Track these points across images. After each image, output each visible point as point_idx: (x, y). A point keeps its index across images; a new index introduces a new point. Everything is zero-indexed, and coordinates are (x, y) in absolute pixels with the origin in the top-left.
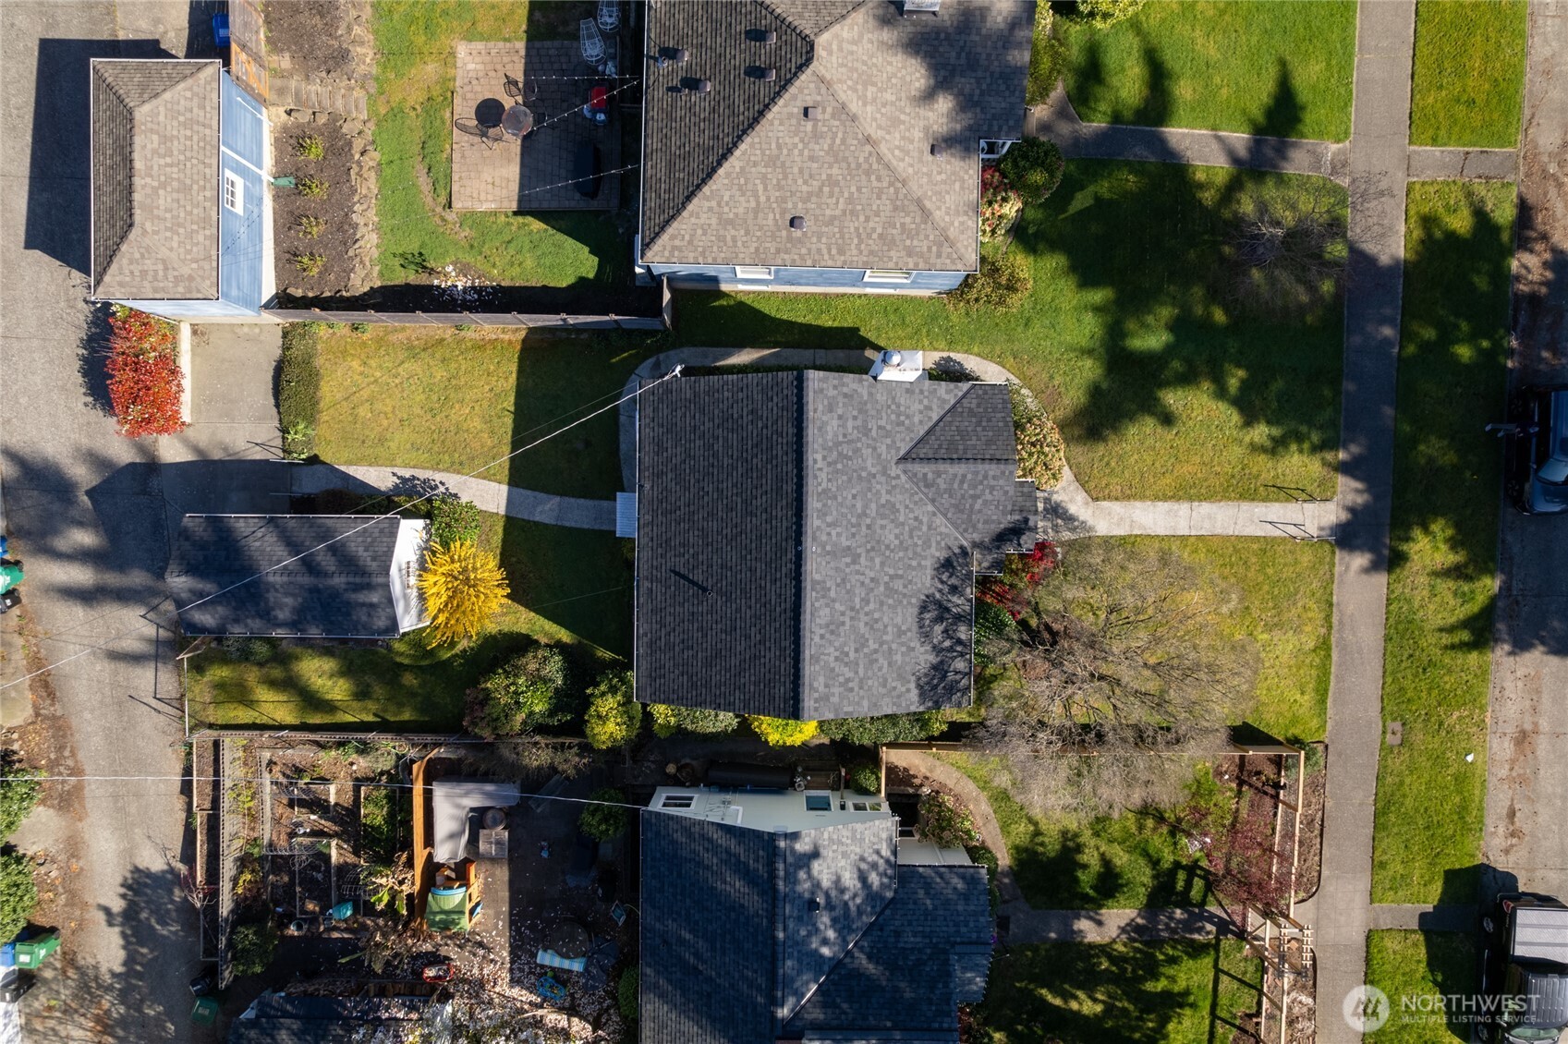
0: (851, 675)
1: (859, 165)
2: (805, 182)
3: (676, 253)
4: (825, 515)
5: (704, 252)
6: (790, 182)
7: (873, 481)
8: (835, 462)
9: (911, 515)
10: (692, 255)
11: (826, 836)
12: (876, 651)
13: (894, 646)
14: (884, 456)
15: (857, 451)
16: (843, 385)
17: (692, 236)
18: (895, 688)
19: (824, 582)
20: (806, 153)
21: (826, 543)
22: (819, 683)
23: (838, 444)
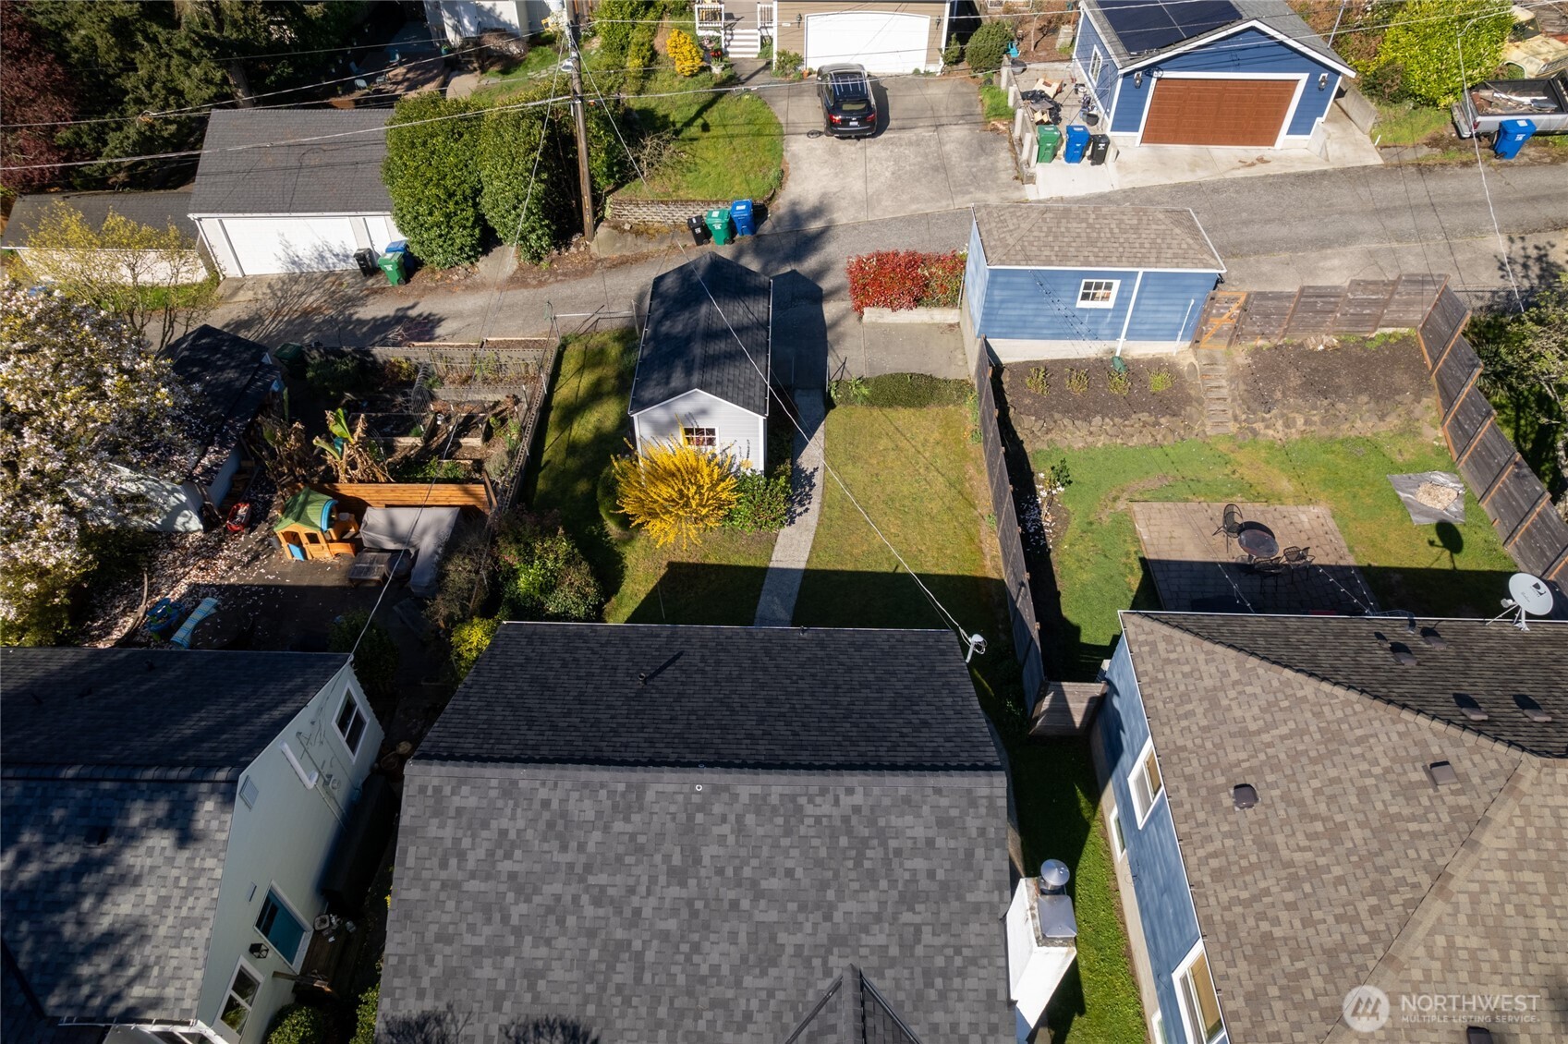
0: (471, 865)
1: (1385, 870)
2: (1318, 792)
3: (1146, 649)
4: (758, 812)
5: (1157, 681)
6: (1309, 769)
7: (818, 916)
8: (849, 832)
9: (754, 1004)
10: (1149, 667)
11: (210, 863)
12: (505, 919)
13: (509, 962)
14: (865, 939)
15: (872, 877)
16: (988, 849)
17: (1178, 661)
18: (430, 961)
19: (641, 809)
20: (1370, 781)
21: (708, 813)
22: (467, 798)
23: (882, 836)
